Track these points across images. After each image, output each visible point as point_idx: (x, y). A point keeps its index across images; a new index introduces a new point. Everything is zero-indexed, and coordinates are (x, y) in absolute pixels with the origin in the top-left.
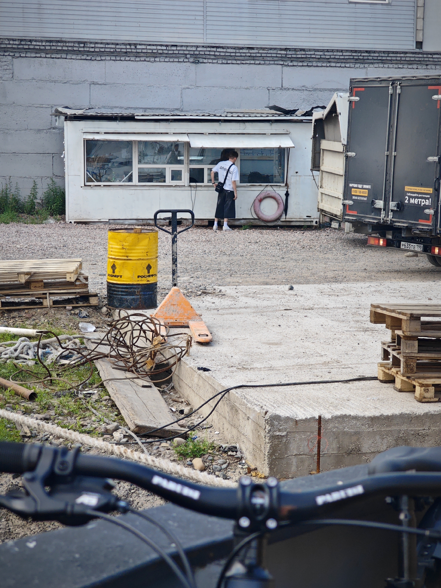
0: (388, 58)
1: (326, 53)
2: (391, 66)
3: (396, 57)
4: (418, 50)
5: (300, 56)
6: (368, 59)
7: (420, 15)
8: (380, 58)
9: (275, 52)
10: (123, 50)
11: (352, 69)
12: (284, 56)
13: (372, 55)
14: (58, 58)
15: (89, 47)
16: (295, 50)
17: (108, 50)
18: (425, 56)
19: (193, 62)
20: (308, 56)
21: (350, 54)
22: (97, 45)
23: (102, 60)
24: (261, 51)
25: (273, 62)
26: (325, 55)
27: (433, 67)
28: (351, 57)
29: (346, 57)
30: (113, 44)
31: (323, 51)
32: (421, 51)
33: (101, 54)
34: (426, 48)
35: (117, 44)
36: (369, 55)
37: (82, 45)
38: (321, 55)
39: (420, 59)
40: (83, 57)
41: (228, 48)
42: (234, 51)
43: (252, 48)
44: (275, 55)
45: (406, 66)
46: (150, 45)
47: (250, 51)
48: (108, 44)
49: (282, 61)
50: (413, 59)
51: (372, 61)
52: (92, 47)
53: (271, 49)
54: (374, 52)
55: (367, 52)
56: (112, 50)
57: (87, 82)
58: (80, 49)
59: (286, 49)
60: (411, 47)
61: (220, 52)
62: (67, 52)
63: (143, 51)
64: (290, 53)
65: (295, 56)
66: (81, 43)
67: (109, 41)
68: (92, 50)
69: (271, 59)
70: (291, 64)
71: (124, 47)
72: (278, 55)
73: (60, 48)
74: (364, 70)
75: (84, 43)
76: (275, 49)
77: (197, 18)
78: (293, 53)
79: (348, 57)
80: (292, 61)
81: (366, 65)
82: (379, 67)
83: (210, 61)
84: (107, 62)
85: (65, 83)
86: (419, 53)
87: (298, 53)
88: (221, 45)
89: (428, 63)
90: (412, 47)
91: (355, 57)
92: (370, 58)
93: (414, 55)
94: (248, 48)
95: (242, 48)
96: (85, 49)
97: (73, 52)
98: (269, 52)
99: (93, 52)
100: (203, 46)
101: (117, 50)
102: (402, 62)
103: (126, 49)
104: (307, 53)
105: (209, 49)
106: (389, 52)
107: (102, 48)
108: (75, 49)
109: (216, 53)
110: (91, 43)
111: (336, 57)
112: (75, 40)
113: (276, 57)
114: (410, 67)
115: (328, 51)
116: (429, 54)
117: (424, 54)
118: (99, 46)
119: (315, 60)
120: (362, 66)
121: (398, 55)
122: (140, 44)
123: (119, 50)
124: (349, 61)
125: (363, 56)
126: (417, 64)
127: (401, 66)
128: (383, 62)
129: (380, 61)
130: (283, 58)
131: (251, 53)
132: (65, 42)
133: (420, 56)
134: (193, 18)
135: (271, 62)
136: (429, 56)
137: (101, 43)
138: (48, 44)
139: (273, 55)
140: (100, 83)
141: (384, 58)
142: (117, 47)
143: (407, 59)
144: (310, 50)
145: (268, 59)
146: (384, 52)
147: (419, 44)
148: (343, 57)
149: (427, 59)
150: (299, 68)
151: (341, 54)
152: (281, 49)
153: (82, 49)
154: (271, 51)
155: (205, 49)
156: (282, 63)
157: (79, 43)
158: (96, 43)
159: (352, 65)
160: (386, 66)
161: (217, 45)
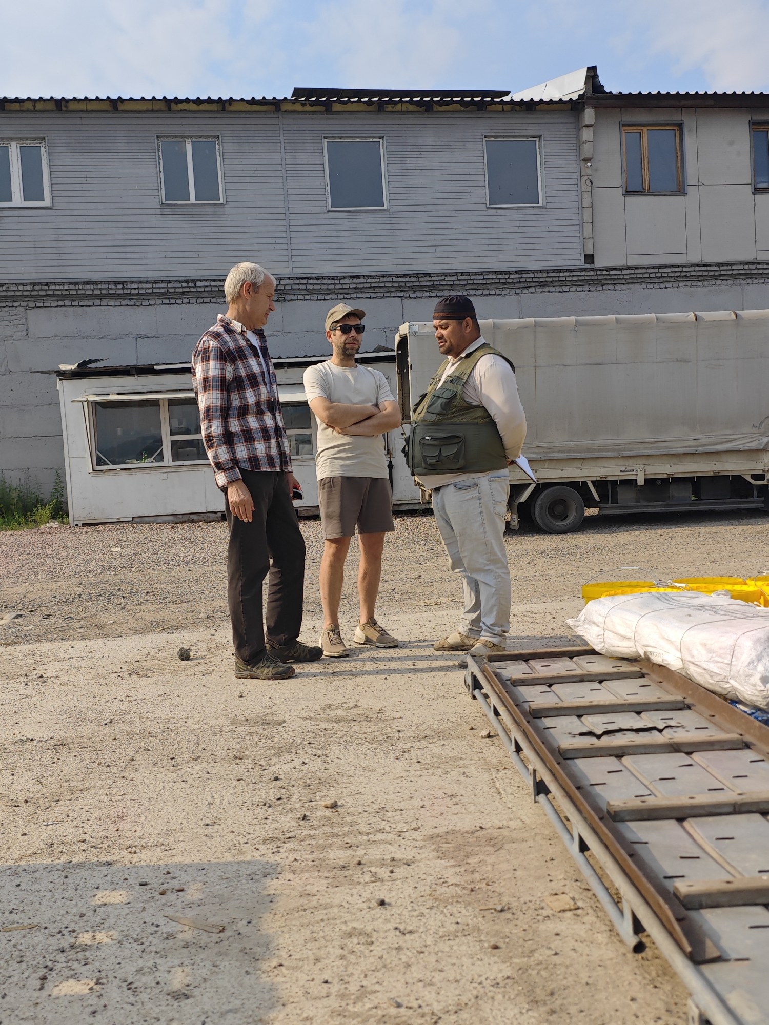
0: (548, 279)
1: (460, 278)
2: (553, 289)
3: (558, 277)
4: (588, 266)
5: (425, 284)
6: (520, 282)
7: (587, 217)
8: (537, 280)
9: (390, 279)
10: (177, 290)
11: (500, 297)
12: (403, 285)
13: (525, 276)
14: (90, 306)
15: (131, 289)
16: (417, 276)
17: (158, 290)
18: (599, 273)
20: (436, 283)
21: (494, 276)
22: (140, 286)
23: (150, 305)
24: (370, 280)
25: (388, 295)
26: (460, 280)
27: (612, 287)
28: (497, 281)
29: (489, 282)
30: (162, 282)
31: (456, 274)
32: (592, 266)
33: (148, 296)
34: (599, 262)
35: (169, 282)
36: (520, 276)
37: (120, 286)
38: (454, 281)
39: (593, 278)
40: (123, 303)
41: (324, 278)
42: (333, 282)
43: (358, 277)
44: (390, 285)
45: (573, 289)
46: (214, 281)
47: (355, 281)
48: (156, 282)
49: (401, 291)
50: (583, 278)
51: (526, 285)
52: (135, 288)
53: (384, 276)
54: (528, 272)
55: (517, 272)
56: (163, 291)
57: (132, 336)
58: (118, 292)
59: (404, 276)
60: (578, 263)
61: (314, 284)
62: (101, 297)
63: (207, 289)
64: (411, 280)
65: (417, 284)
66: (119, 283)
67: (156, 279)
68: (136, 292)
69: (386, 290)
70: (415, 295)
71: (179, 285)
72: (394, 285)
73: (90, 292)
74: (515, 298)
75: (122, 283)
76: (389, 276)
77: (278, 241)
78: (415, 279)
79: (491, 281)
80: (414, 292)
81: (518, 291)
82: (536, 292)
83: (300, 297)
84: (158, 307)
85: (102, 338)
86: (591, 270)
87: (422, 279)
88: (314, 276)
89: (604, 282)
90: (580, 262)
91: (501, 281)
92: (521, 280)
93: (583, 273)
94: (352, 277)
95: (344, 278)
96: (126, 291)
97: (109, 296)
98: (382, 280)
99: (137, 294)
100: (289, 278)
101: (171, 290)
102: (568, 283)
103: (182, 288)
104: (434, 278)
105: (297, 282)
106: (547, 271)
107: (149, 288)
108: (111, 292)
109: (309, 287)
110: (132, 282)
111: (475, 282)
112: (110, 280)
113: (392, 287)
114: (579, 289)
115: (462, 274)
116: (603, 270)
117: (597, 270)
118: (144, 285)
119: (446, 287)
120: (512, 292)
121: (561, 274)
122: (201, 281)
123: (173, 290)
124: (493, 286)
125: (513, 279)
126: (589, 285)
127: (566, 289)
128: (541, 284)
129: (537, 284)
130: (402, 288)
131: (356, 284)
132: (97, 283)
133: (592, 273)
134: (273, 241)
135: (386, 295)
136: (605, 272)
137: (147, 282)
138: (72, 287)
139: (387, 285)
140: (149, 335)
141: (541, 280)
142: (169, 285)
143: (575, 279)
144: (438, 275)
145: (382, 290)
146: (541, 271)
147: (589, 258)
148: (484, 282)
149: (602, 277)
150: (426, 300)
151: (481, 277)
152: (398, 276)
153: (121, 292)
154: (384, 280)
155: (291, 282)
156: (401, 294)
157: (116, 283)
158: (140, 282)
159: (498, 292)
160: (546, 290)
161: (308, 276)
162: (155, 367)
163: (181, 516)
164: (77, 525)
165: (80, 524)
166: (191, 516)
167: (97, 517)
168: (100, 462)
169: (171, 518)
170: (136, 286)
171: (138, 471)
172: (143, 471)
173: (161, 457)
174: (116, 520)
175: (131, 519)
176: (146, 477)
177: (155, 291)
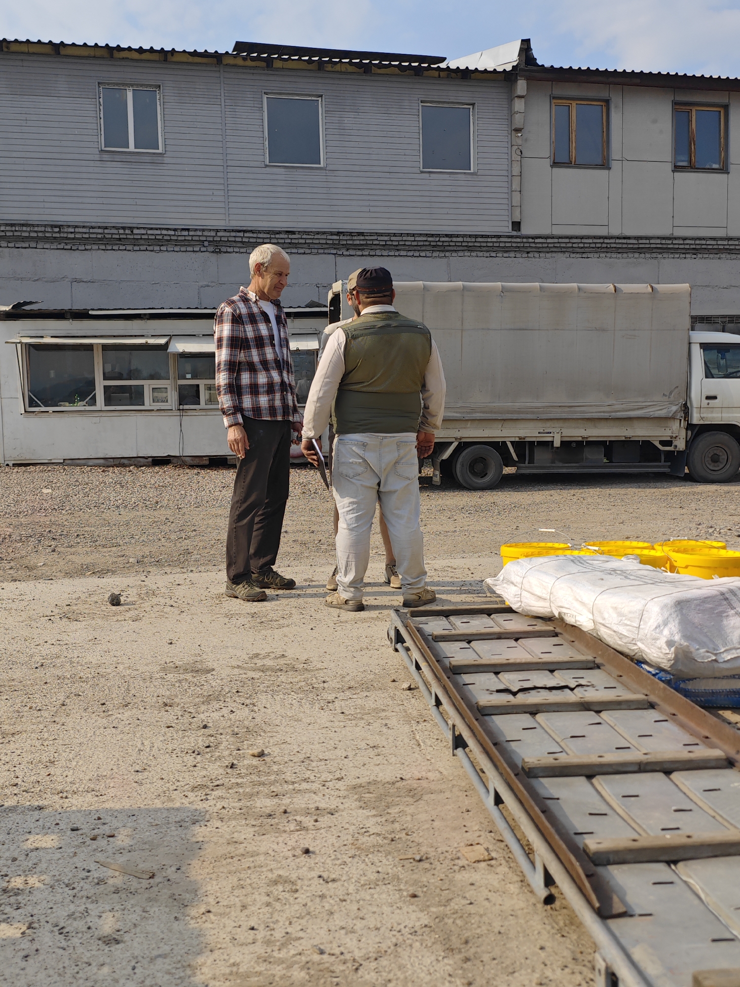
0: (476, 244)
1: (393, 238)
2: (481, 254)
3: (487, 242)
4: (515, 233)
5: (358, 242)
6: (450, 246)
7: (516, 186)
8: (466, 244)
9: (324, 237)
10: (114, 236)
11: (430, 259)
12: (337, 242)
13: (454, 239)
14: (25, 248)
15: (67, 233)
16: (351, 234)
17: (94, 236)
18: (525, 240)
19: (213, 252)
20: (369, 242)
21: (425, 239)
22: (77, 230)
23: (86, 250)
24: (304, 236)
25: (322, 251)
26: (392, 241)
27: (537, 255)
28: (427, 243)
29: (420, 244)
30: (99, 227)
31: (388, 235)
32: (519, 234)
33: (85, 241)
34: (525, 230)
35: (106, 228)
36: (450, 240)
37: (57, 230)
38: (386, 241)
39: (519, 245)
40: (59, 247)
41: (260, 232)
42: (268, 236)
43: (293, 233)
44: (324, 242)
45: (500, 255)
46: (151, 229)
47: (290, 236)
48: (93, 228)
49: (335, 249)
50: (509, 245)
51: (455, 248)
52: (72, 233)
53: (318, 233)
54: (457, 236)
55: (447, 236)
56: (99, 236)
57: (67, 280)
58: (55, 235)
59: (338, 233)
60: (506, 230)
61: (249, 237)
62: (37, 239)
63: (143, 237)
64: (345, 238)
65: (351, 242)
66: (56, 226)
67: (93, 224)
68: (72, 236)
69: (320, 246)
70: (348, 253)
71: (116, 231)
72: (328, 242)
73: (26, 234)
74: (445, 260)
75: (59, 227)
76: (324, 233)
77: (216, 193)
78: (349, 238)
79: (422, 243)
80: (347, 250)
81: (447, 254)
82: (464, 256)
83: (236, 250)
84: (94, 252)
85: (37, 280)
86: (517, 237)
87: (355, 238)
88: (249, 229)
89: (529, 250)
90: (507, 229)
91: (432, 244)
92: (451, 244)
93: (509, 240)
94: (287, 232)
95: (279, 233)
96: (62, 235)
97: (46, 239)
98: (316, 237)
99: (73, 239)
100: (225, 230)
101: (107, 236)
102: (495, 249)
103: (120, 234)
104: (367, 238)
105: (233, 234)
106: (476, 236)
107: (85, 233)
108: (47, 235)
109: (244, 240)
110: (69, 226)
111: (407, 243)
112: (46, 223)
113: (326, 244)
114: (505, 255)
115: (395, 235)
116: (529, 238)
117: (523, 238)
118: (81, 230)
119: (378, 247)
120: (442, 254)
121: (489, 240)
122: (138, 228)
123: (110, 236)
124: (424, 248)
125: (443, 242)
126: (515, 251)
127: (493, 254)
128: (470, 249)
129: (466, 248)
130: (335, 246)
131: (291, 239)
132: (33, 225)
133: (519, 240)
134: (210, 192)
135: (320, 251)
136: (531, 240)
137: (84, 227)
138: (8, 228)
139: (321, 241)
140: (85, 280)
141: (470, 244)
142: (106, 231)
143: (502, 245)
144: (371, 234)
145: (316, 246)
146: (470, 236)
147: (516, 225)
148: (415, 243)
149: (527, 245)
150: (359, 258)
151: (412, 239)
152: (332, 234)
153: (57, 235)
154: (319, 236)
155: (228, 234)
156: (334, 251)
157: (52, 226)
158: (76, 227)
159: (429, 254)
160: (474, 254)
161: (244, 229)
162: (90, 312)
163: (112, 460)
164: (8, 465)
165: (11, 464)
166: (122, 460)
167: (28, 458)
168: (32, 403)
169: (102, 461)
170: (73, 230)
171: (71, 415)
172: (75, 415)
173: (93, 402)
174: (47, 461)
175: (62, 461)
176: (79, 420)
177: (92, 236)
